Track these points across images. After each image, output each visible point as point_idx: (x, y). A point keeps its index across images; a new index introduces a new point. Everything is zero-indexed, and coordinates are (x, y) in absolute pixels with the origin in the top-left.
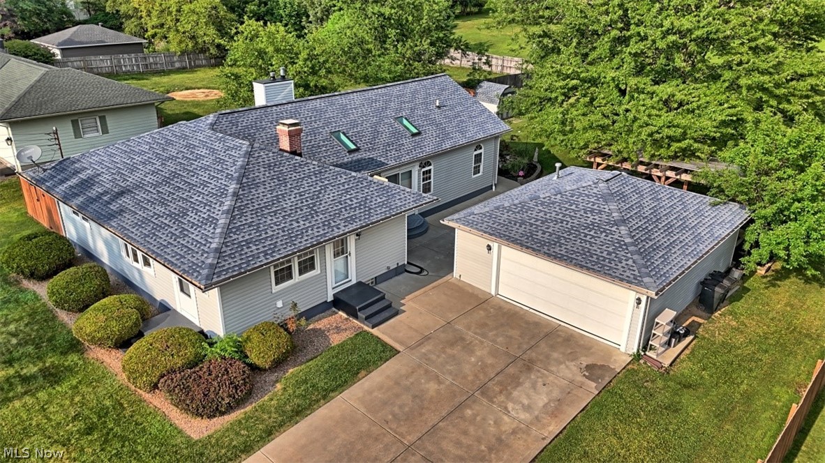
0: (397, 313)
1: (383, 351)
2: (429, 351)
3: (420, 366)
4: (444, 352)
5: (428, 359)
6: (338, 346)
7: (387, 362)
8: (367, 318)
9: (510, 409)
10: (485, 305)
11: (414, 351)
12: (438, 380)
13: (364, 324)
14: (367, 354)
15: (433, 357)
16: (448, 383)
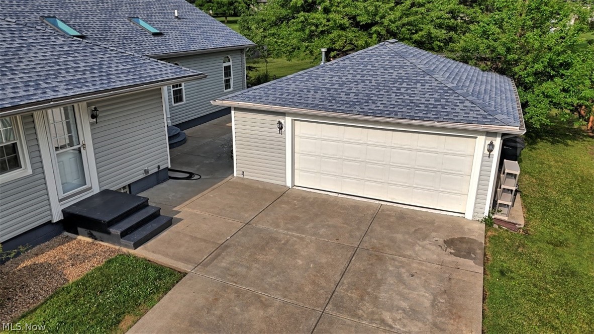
0: (169, 223)
1: (159, 278)
2: (232, 263)
3: (225, 287)
4: (256, 261)
5: (235, 275)
6: (77, 284)
7: (170, 293)
8: (124, 234)
9: (390, 322)
10: (284, 198)
11: (209, 268)
12: (261, 302)
13: (120, 244)
14: (132, 287)
15: (242, 270)
16: (277, 303)
